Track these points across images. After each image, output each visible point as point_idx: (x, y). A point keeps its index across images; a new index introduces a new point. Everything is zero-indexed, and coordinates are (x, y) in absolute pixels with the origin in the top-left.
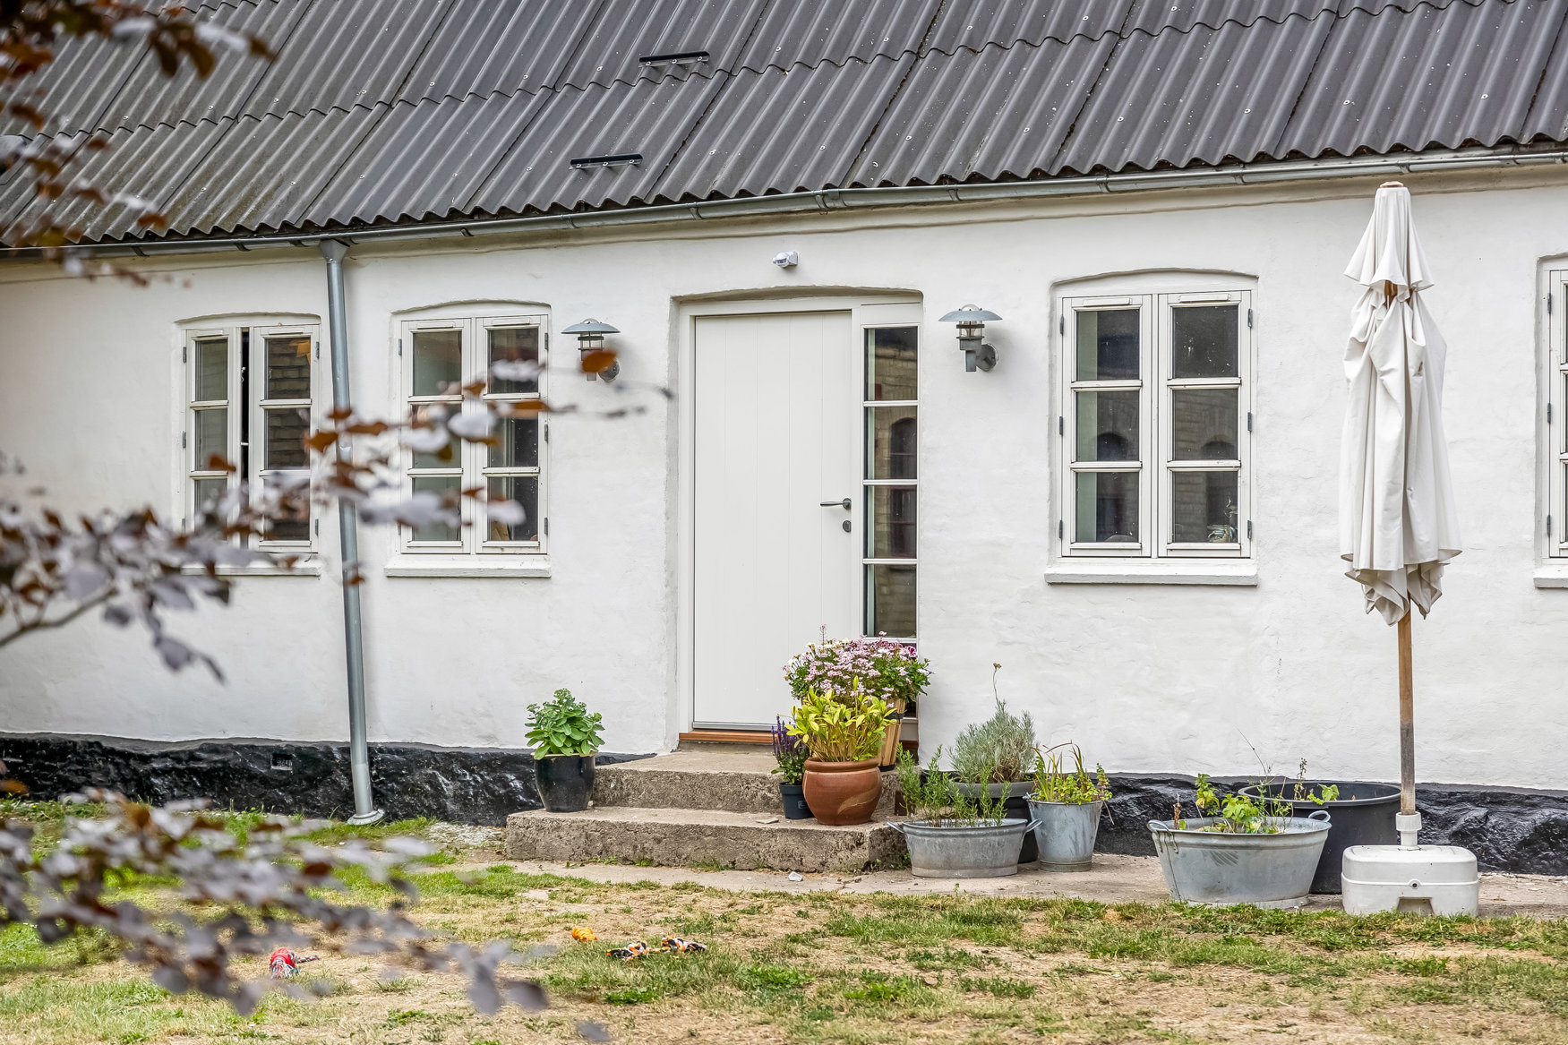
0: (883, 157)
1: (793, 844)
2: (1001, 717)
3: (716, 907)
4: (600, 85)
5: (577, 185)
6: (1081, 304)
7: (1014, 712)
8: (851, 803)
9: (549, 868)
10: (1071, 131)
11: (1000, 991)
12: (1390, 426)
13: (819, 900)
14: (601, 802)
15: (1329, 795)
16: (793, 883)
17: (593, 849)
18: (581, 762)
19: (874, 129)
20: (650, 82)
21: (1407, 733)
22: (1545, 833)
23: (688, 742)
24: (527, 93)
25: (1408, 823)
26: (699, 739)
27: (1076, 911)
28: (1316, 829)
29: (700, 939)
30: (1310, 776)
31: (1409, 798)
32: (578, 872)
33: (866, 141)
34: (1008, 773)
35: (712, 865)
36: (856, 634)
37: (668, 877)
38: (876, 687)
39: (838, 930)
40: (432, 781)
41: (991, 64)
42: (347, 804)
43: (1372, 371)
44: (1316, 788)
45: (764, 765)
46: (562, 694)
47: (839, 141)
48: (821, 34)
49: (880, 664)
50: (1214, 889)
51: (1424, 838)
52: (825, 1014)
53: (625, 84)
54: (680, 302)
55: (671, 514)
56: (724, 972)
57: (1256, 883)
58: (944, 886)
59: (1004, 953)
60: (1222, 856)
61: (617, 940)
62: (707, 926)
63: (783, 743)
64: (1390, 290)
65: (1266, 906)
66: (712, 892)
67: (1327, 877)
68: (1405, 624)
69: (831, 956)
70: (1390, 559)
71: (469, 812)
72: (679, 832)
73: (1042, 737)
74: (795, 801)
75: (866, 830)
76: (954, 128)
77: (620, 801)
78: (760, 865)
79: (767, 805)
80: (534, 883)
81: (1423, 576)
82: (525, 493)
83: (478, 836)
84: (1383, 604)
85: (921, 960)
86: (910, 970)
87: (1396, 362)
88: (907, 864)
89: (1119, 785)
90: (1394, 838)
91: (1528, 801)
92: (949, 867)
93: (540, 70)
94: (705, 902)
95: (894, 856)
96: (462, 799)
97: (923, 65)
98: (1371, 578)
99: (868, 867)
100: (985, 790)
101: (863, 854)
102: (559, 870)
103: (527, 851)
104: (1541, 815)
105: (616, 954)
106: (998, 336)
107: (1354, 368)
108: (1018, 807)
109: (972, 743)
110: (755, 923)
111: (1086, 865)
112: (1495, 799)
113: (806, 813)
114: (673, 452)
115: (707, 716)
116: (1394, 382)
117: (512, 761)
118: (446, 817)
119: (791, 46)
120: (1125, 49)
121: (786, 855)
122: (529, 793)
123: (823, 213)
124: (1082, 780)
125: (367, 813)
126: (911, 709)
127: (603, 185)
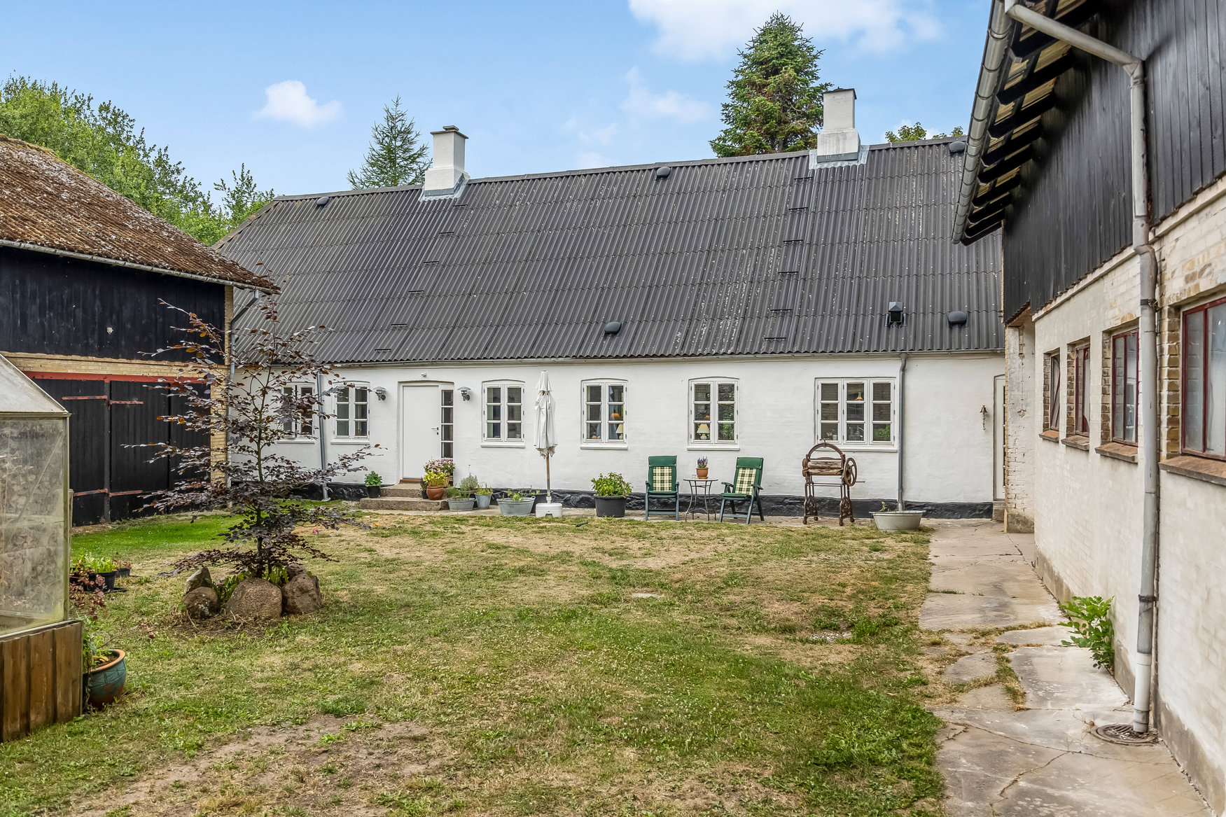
0: (445, 352)
1: (424, 505)
2: (470, 476)
3: (406, 518)
4: (382, 330)
5: (376, 356)
6: (489, 386)
7: (473, 475)
8: (437, 495)
9: (370, 511)
10: (486, 348)
11: (459, 533)
12: (543, 420)
13: (428, 517)
14: (382, 496)
15: (538, 493)
16: (424, 513)
17: (380, 506)
18: (377, 488)
19: (444, 345)
20: (393, 330)
21: (548, 480)
22: (582, 500)
23: (402, 482)
24: (364, 331)
25: (549, 499)
26: (403, 481)
27: (481, 518)
28: (532, 499)
29: (401, 525)
30: (533, 488)
31: (549, 493)
32: (376, 512)
33: (442, 348)
34: (471, 489)
35: (407, 510)
36: (440, 459)
37: (396, 512)
38: (443, 470)
39: (430, 523)
40: (342, 491)
41: (470, 331)
42: (321, 497)
43: (540, 409)
44: (535, 491)
45: (418, 487)
46: (373, 472)
47: (436, 347)
48: (433, 321)
49: (444, 465)
50: (509, 513)
51: (552, 501)
52: (423, 538)
53: (387, 330)
54: (400, 382)
55: (398, 430)
56: (405, 531)
57: (518, 511)
58: (456, 513)
59: (463, 527)
60: (511, 506)
61: (384, 526)
62: (403, 522)
63: (422, 482)
64: (544, 392)
65: (519, 516)
66: (406, 515)
67: (533, 511)
68: (548, 458)
69: (427, 528)
70: (543, 446)
71: (351, 498)
72: (399, 502)
73: (479, 481)
74: (425, 495)
75: (440, 501)
76: (461, 346)
77: (386, 495)
78: (417, 509)
79: (419, 496)
80: (367, 514)
81: (551, 449)
82: (364, 425)
83: (353, 504)
84: (542, 455)
85: (445, 528)
86: (443, 530)
87: (545, 406)
88: (449, 509)
89: (495, 491)
90: (546, 502)
91: (578, 493)
92: (458, 509)
93: (367, 326)
94: (403, 518)
95: (446, 507)
96: (349, 495)
97: (455, 330)
98: (540, 449)
99: (441, 509)
100: (465, 492)
101: (439, 507)
102: (372, 511)
103: (364, 507)
104: (581, 496)
105: (384, 528)
106: (470, 393)
107: (536, 407)
108: (472, 496)
109: (464, 482)
110: (414, 522)
111: (488, 508)
112: (572, 493)
113: (427, 498)
114: (398, 417)
115: (406, 476)
116: (544, 411)
117: (362, 486)
118: (345, 499)
119: (426, 323)
120: (499, 329)
121: (423, 507)
122: (365, 493)
123: (432, 365)
124: (487, 490)
125: (326, 499)
126: (452, 474)
127: (382, 356)
